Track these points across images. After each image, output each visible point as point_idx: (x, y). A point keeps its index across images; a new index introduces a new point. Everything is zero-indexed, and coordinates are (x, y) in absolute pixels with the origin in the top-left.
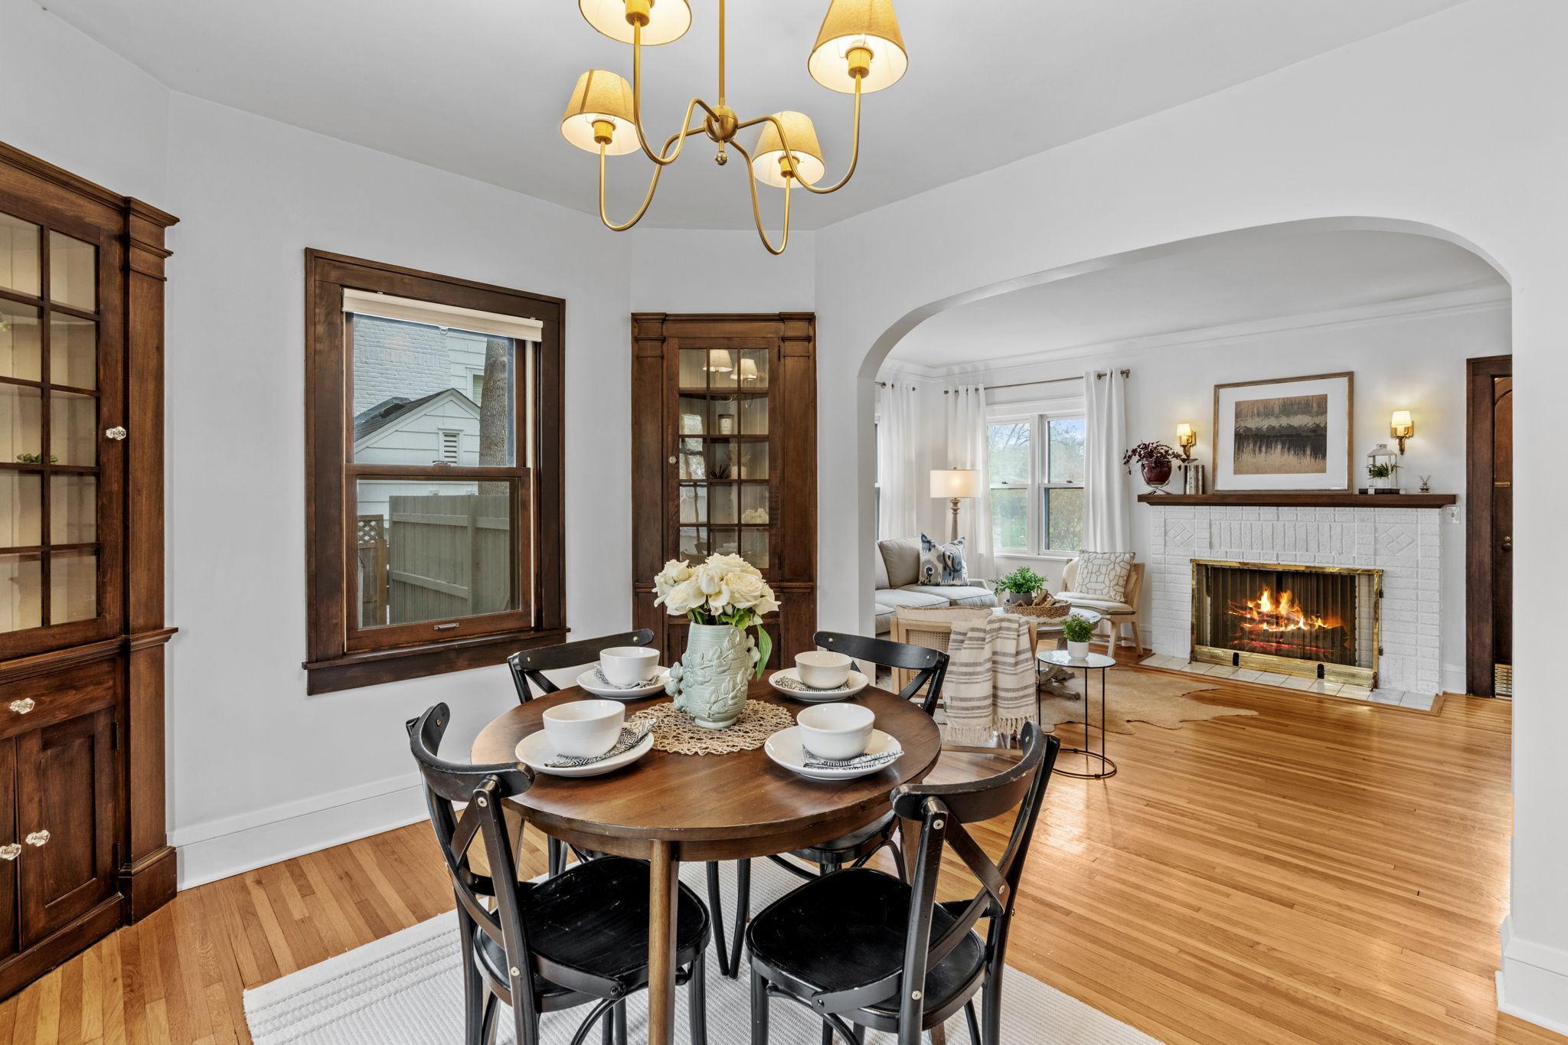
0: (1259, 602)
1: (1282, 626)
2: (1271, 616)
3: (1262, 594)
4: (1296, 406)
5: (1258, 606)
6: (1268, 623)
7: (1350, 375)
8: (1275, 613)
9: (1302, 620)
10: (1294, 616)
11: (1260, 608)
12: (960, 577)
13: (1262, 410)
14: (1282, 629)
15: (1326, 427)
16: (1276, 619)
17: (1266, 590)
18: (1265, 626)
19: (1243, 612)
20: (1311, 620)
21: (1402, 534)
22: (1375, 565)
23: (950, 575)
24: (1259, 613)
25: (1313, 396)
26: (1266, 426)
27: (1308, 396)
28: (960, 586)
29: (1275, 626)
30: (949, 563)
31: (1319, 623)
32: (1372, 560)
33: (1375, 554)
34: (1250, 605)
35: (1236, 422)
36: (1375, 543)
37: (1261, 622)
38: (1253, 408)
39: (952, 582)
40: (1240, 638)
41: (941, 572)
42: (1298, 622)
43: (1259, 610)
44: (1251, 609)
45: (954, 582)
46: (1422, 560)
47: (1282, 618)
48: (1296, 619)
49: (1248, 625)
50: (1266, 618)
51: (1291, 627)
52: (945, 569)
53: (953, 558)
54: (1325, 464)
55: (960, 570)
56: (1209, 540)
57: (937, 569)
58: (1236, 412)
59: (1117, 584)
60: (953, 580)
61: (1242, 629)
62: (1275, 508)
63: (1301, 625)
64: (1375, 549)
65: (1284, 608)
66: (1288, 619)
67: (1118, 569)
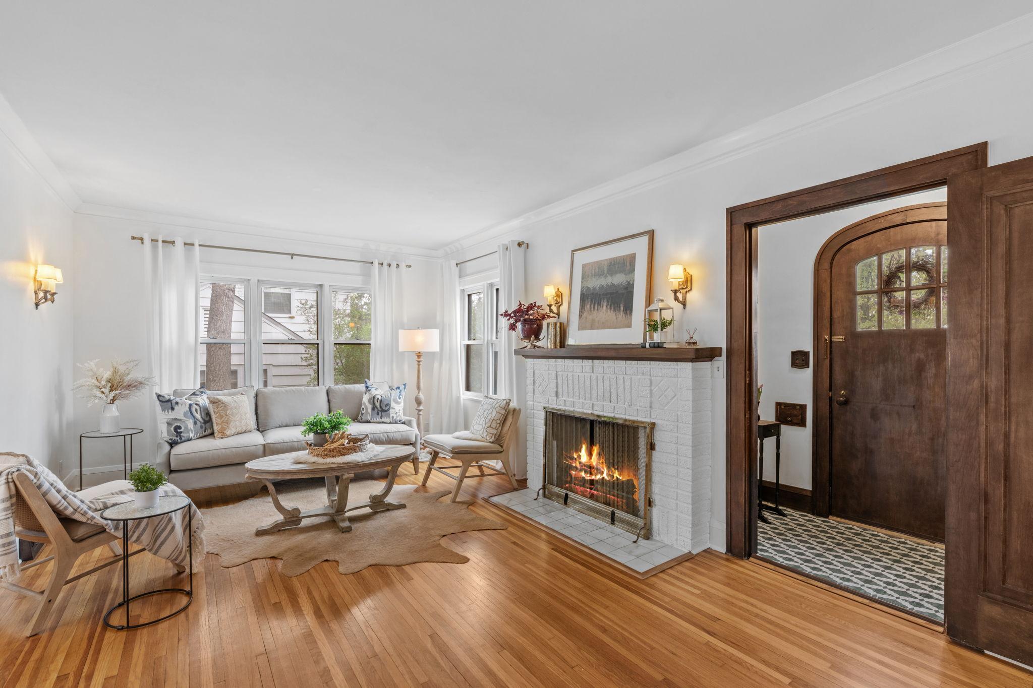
0: (580, 454)
1: (593, 475)
2: (586, 466)
3: (582, 447)
4: (617, 266)
5: (579, 457)
6: (586, 472)
7: (651, 234)
8: (589, 464)
9: (605, 471)
10: (600, 467)
11: (580, 459)
12: (388, 416)
13: (597, 271)
14: (593, 477)
15: (633, 284)
16: (590, 469)
17: (584, 444)
18: (583, 474)
19: (571, 461)
20: (612, 472)
21: (668, 388)
22: (651, 417)
23: (378, 414)
24: (580, 463)
25: (627, 255)
26: (598, 286)
27: (624, 256)
28: (390, 423)
29: (589, 475)
30: (378, 404)
31: (616, 475)
32: (649, 412)
33: (651, 407)
34: (575, 456)
35: (582, 282)
36: (651, 396)
37: (581, 470)
38: (592, 270)
39: (381, 420)
40: (571, 482)
41: (370, 413)
42: (602, 473)
43: (580, 460)
44: (576, 459)
45: (383, 420)
46: (680, 414)
47: (593, 468)
48: (602, 470)
49: (573, 472)
50: (584, 468)
51: (599, 477)
52: (373, 409)
53: (381, 401)
54: (631, 319)
55: (388, 410)
56: (556, 389)
57: (367, 410)
58: (582, 274)
59: (490, 427)
60: (381, 418)
61: (571, 475)
62: (591, 361)
63: (605, 475)
64: (651, 403)
65: (594, 461)
66: (597, 469)
67: (494, 413)
